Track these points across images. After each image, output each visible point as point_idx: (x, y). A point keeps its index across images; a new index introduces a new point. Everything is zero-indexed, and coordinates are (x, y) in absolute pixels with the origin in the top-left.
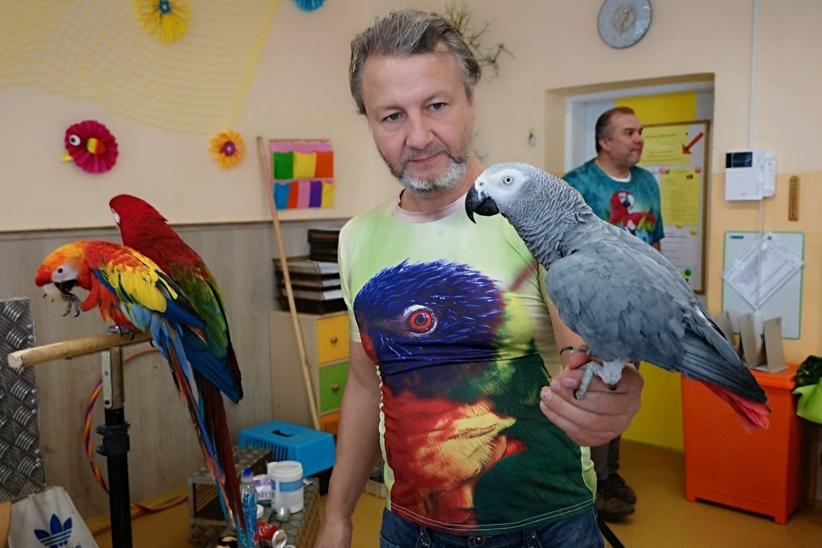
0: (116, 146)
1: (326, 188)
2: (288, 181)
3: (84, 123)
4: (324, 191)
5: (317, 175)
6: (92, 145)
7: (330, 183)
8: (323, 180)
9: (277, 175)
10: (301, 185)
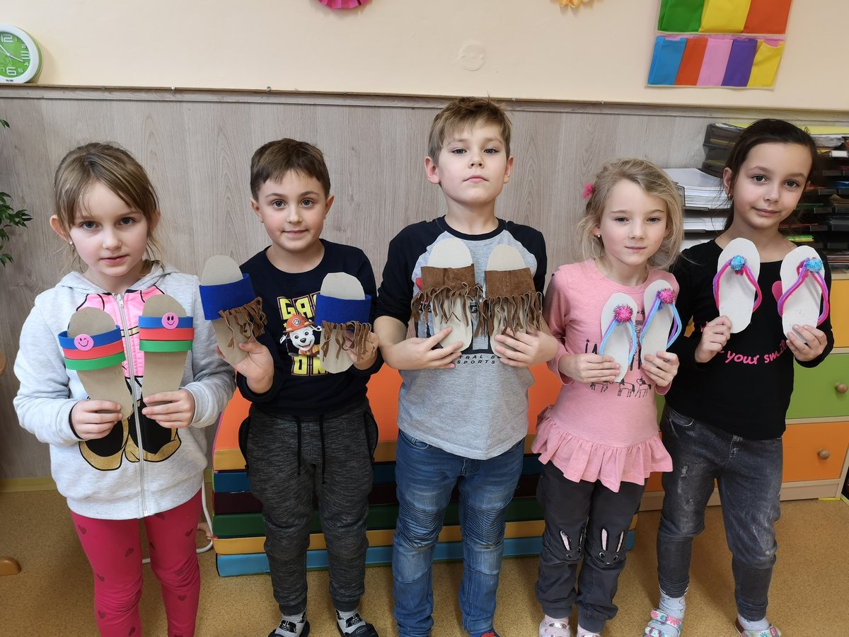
1: (763, 51)
2: (688, 35)
4: (758, 57)
5: (747, 28)
7: (774, 42)
8: (760, 37)
9: (665, 23)
10: (711, 43)
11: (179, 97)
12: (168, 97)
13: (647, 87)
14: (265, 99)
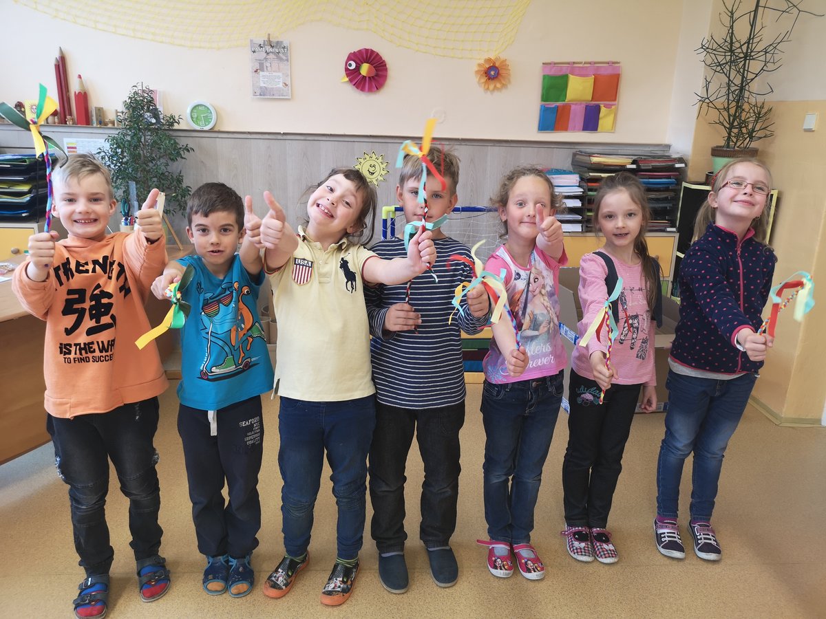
0: (386, 70)
3: (360, 51)
4: (601, 115)
6: (365, 69)
7: (610, 106)
8: (601, 104)
9: (546, 97)
11: (285, 137)
12: (279, 137)
13: (538, 132)
14: (328, 139)
